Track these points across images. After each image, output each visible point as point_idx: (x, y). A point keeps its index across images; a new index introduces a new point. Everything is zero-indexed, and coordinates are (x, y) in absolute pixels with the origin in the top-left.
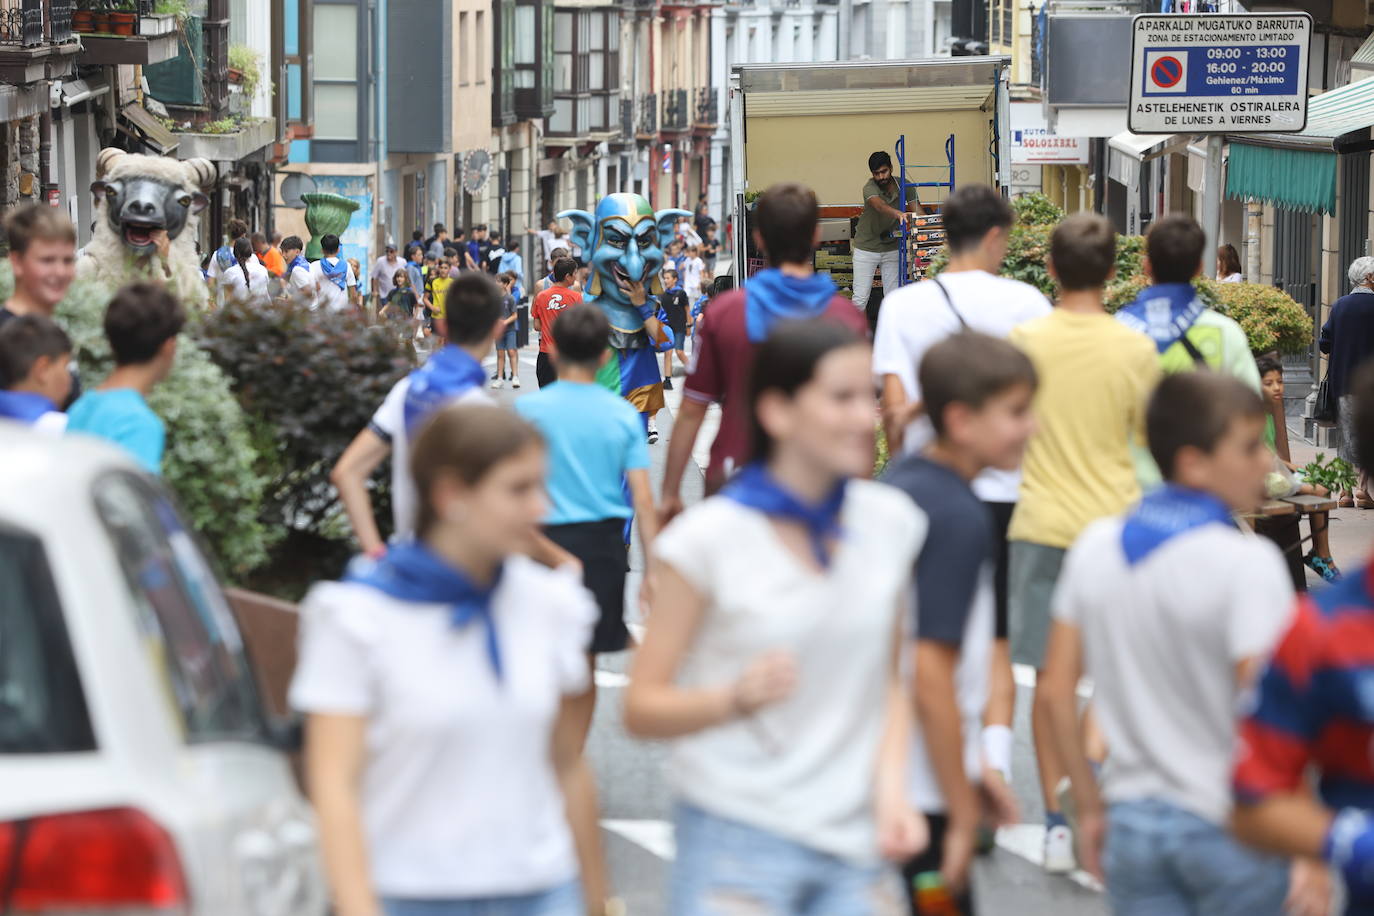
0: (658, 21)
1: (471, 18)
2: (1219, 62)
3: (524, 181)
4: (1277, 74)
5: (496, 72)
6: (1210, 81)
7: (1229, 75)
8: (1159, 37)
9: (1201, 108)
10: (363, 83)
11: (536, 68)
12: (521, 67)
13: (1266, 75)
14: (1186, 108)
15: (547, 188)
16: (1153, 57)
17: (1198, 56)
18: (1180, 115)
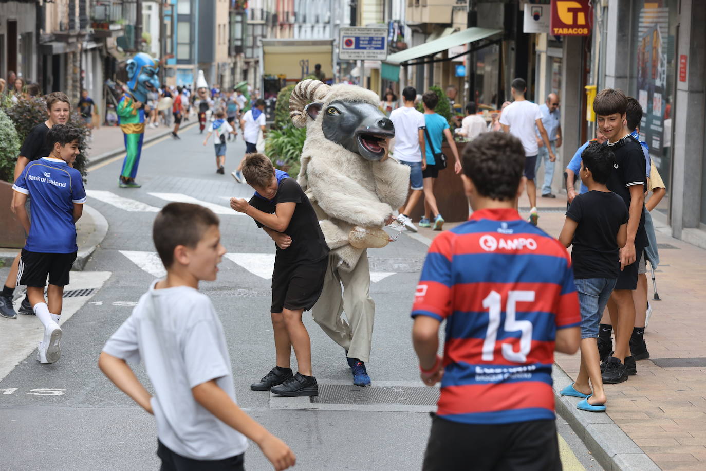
0: (279, 28)
1: (222, 27)
2: (363, 40)
3: (238, 71)
4: (379, 44)
5: (230, 41)
6: (361, 46)
7: (366, 44)
8: (347, 33)
9: (358, 53)
10: (191, 43)
11: (242, 40)
12: (237, 40)
13: (376, 44)
14: (354, 53)
15: (245, 73)
16: (345, 39)
17: (357, 39)
18: (353, 55)
